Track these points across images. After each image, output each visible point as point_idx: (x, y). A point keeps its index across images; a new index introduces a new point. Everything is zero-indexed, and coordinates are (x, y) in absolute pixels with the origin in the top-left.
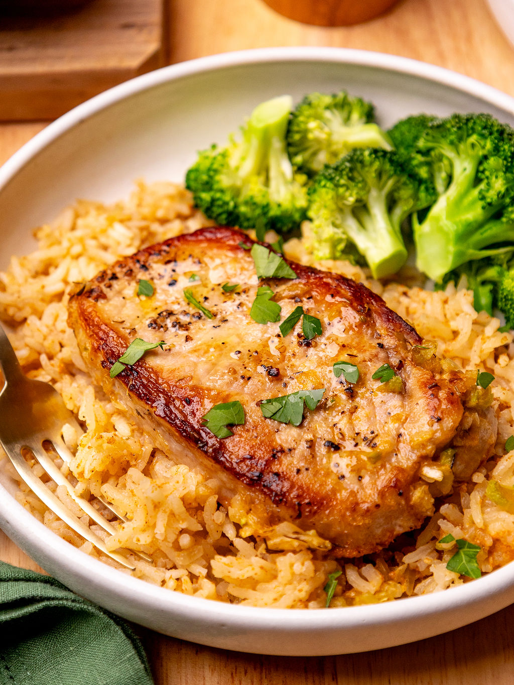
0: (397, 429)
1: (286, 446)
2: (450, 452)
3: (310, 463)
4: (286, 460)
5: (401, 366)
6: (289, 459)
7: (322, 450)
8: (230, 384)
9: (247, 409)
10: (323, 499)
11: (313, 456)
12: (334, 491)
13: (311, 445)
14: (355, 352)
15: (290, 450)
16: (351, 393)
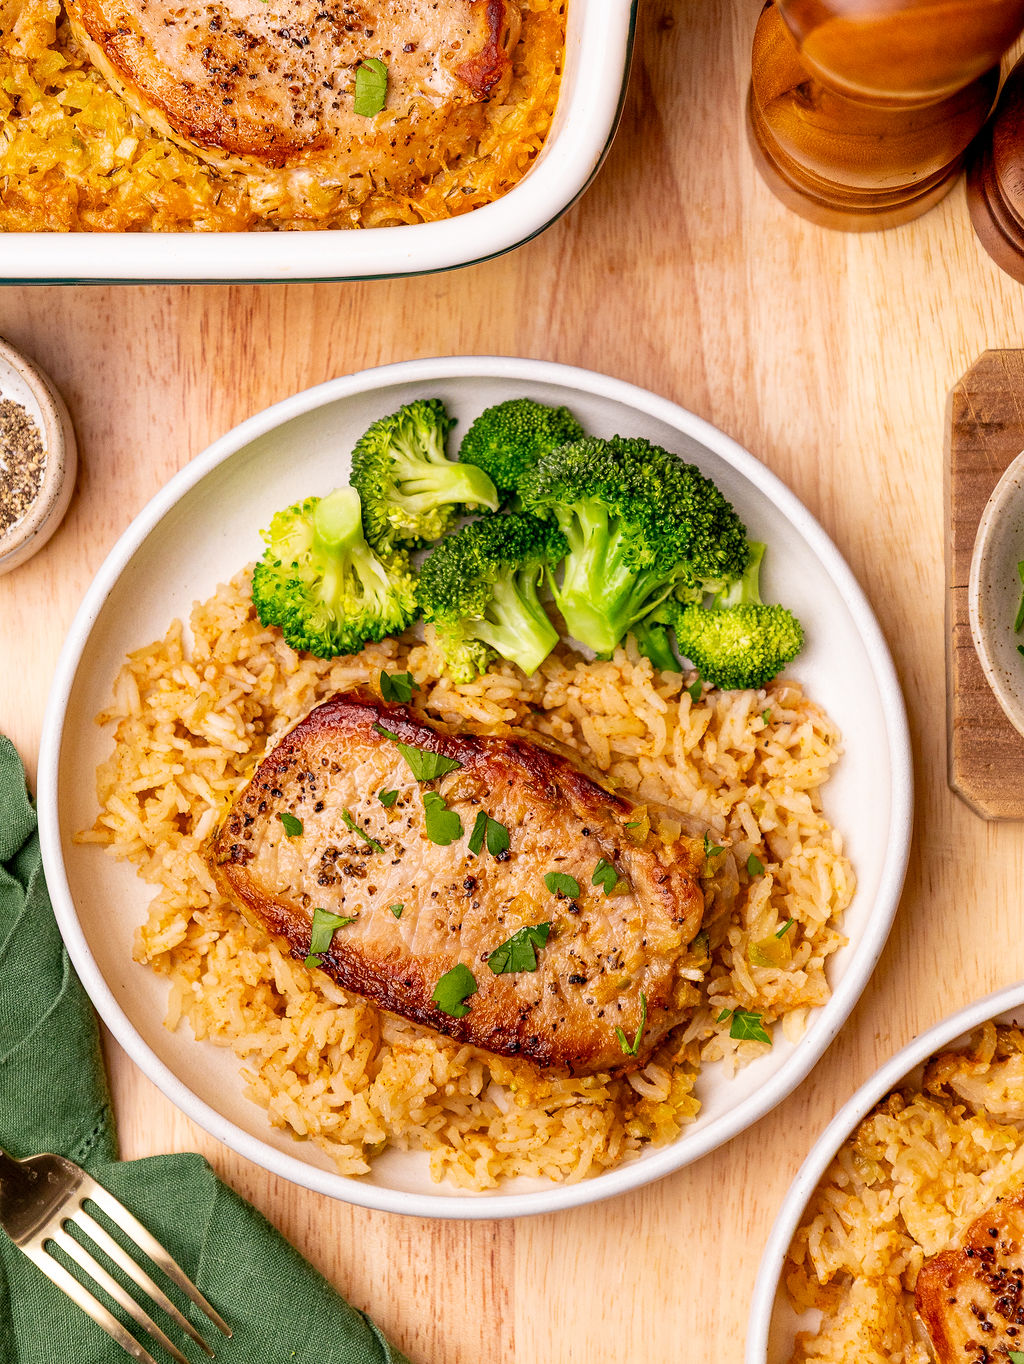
0: (640, 936)
1: (530, 1000)
2: (702, 941)
3: (563, 1011)
4: (537, 1017)
5: (617, 853)
6: (540, 1014)
7: (567, 989)
8: (442, 942)
9: (474, 970)
10: (591, 1046)
11: (563, 1001)
12: (598, 1034)
13: (556, 988)
14: (562, 853)
15: (537, 1004)
16: (576, 909)
